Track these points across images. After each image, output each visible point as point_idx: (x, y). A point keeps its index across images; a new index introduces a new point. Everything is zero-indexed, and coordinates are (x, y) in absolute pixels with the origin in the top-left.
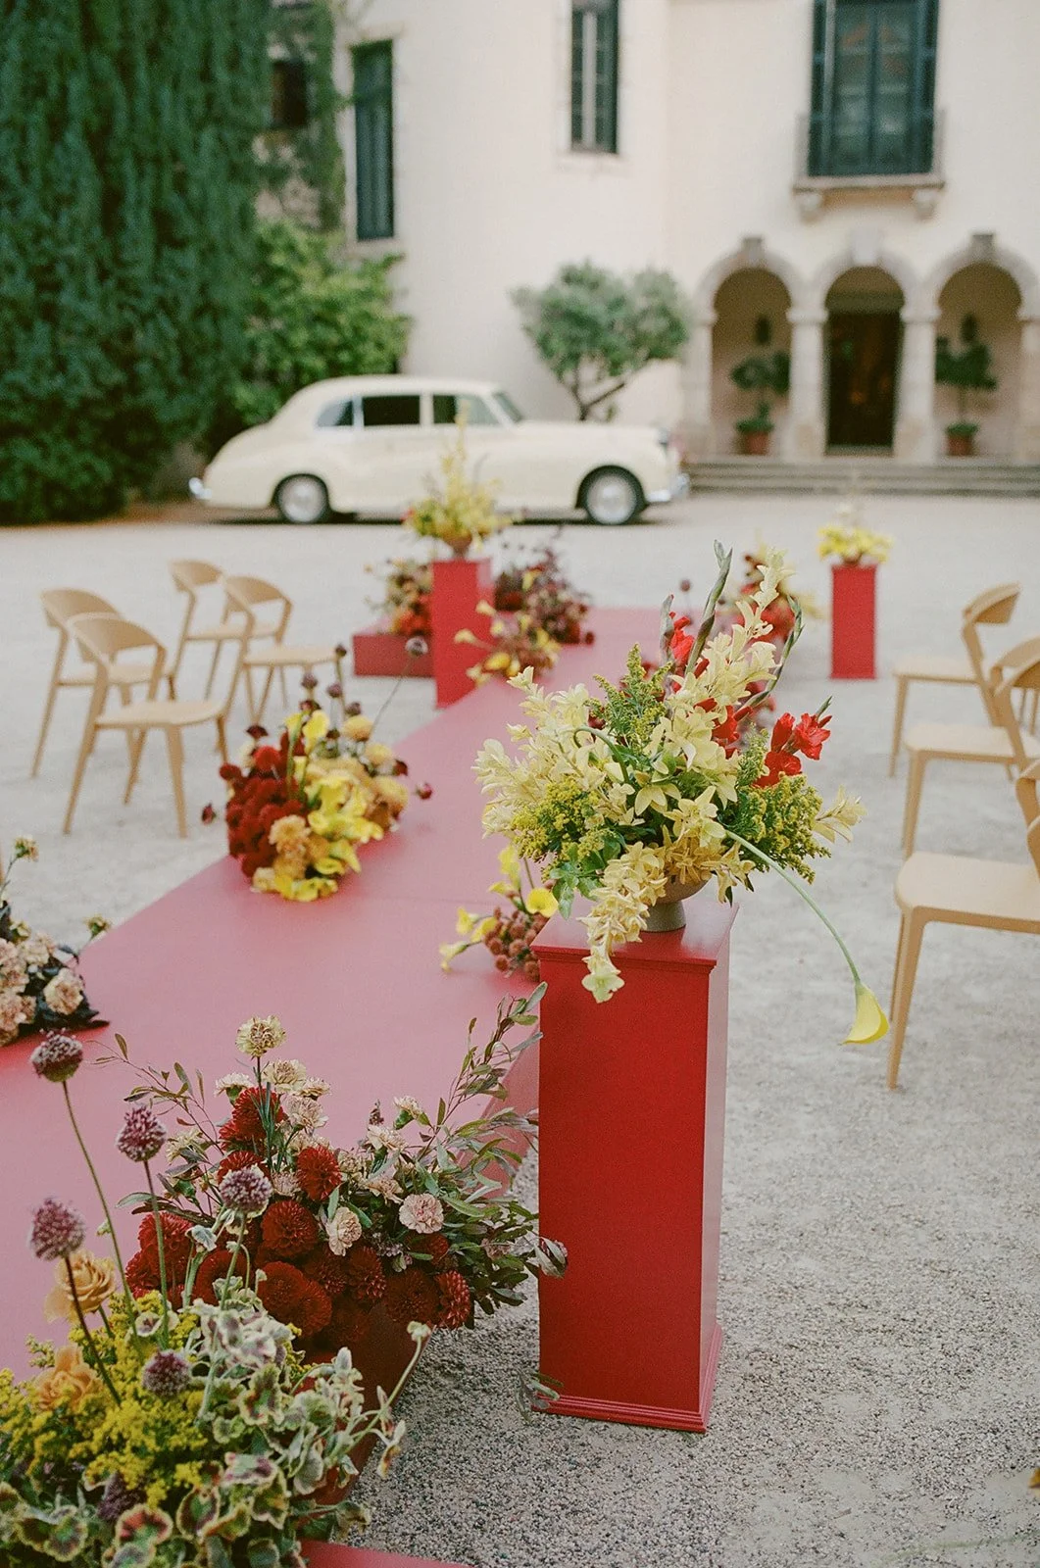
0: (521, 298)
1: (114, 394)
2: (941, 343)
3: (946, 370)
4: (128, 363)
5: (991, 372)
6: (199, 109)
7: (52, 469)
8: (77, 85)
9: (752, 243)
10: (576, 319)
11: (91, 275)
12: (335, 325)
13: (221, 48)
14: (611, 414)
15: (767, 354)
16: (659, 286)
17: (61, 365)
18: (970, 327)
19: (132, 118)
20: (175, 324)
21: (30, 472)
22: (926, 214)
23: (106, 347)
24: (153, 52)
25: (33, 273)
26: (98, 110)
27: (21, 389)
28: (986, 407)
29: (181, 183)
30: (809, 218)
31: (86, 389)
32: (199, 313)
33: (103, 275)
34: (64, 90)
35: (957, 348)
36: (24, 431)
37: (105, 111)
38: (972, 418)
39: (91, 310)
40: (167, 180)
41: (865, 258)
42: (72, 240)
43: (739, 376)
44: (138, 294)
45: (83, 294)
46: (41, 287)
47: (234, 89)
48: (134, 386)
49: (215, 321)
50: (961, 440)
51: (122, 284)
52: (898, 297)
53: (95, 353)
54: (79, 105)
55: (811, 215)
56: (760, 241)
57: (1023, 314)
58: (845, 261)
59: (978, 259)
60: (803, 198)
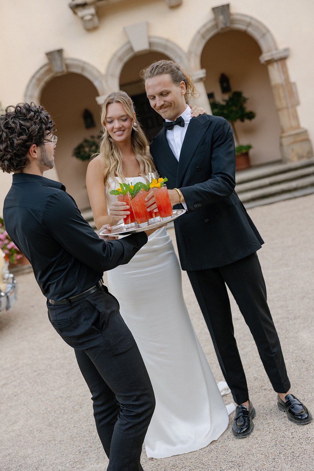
9: (55, 55)
30: (89, 28)
41: (140, 46)
55: (90, 25)
56: (60, 52)
57: (265, 57)
58: (127, 52)
59: (221, 26)
60: (82, 12)
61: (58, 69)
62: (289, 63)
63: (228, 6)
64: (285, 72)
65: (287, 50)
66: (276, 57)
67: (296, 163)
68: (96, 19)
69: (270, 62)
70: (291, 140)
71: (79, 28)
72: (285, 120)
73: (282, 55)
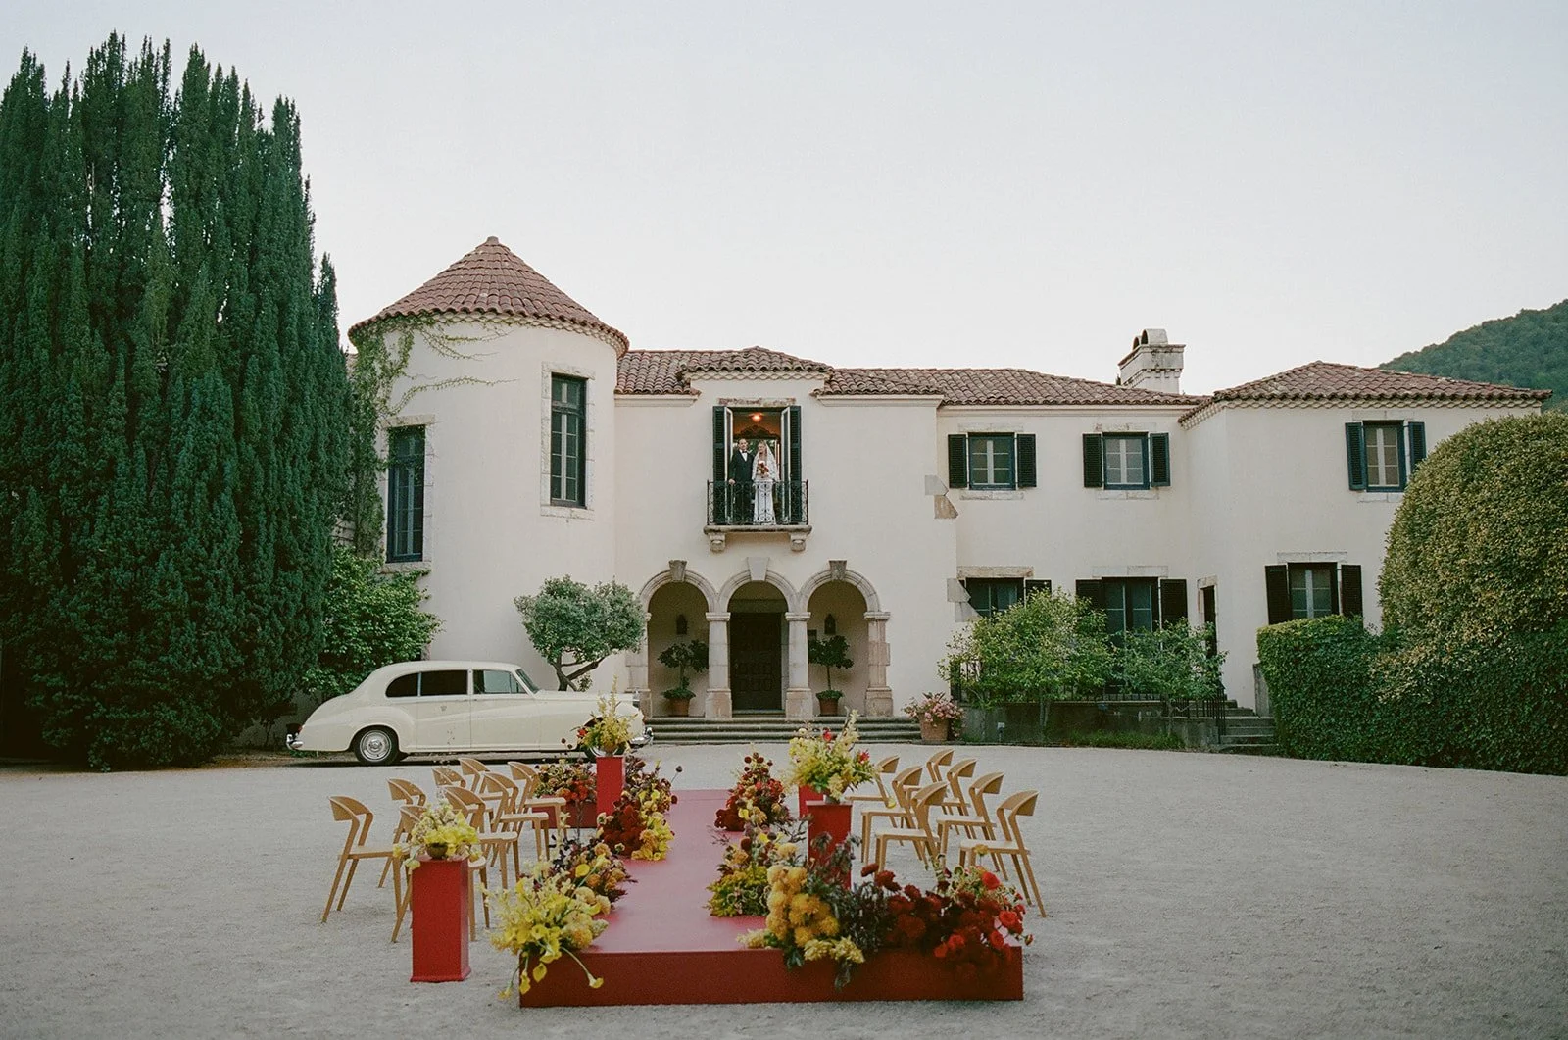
0: (523, 605)
1: (234, 671)
2: (811, 633)
3: (816, 654)
4: (247, 649)
5: (848, 654)
6: (307, 477)
7: (182, 725)
8: (230, 464)
9: (677, 565)
10: (564, 618)
11: (230, 589)
12: (382, 622)
13: (323, 438)
14: (584, 685)
15: (687, 641)
16: (618, 596)
17: (202, 651)
18: (830, 624)
19: (266, 485)
20: (284, 623)
21: (167, 728)
22: (798, 549)
23: (234, 638)
24: (279, 441)
25: (189, 586)
26: (242, 478)
27: (170, 667)
28: (846, 679)
29: (295, 527)
30: (716, 550)
31: (219, 668)
32: (298, 614)
33: (237, 590)
34: (221, 467)
35: (822, 638)
36: (167, 698)
37: (248, 480)
38: (836, 688)
39: (228, 612)
40: (286, 524)
41: (758, 576)
42: (219, 566)
43: (666, 657)
44: (260, 602)
45: (223, 602)
46: (195, 597)
47: (330, 464)
48: (250, 665)
49: (308, 620)
50: (829, 703)
51: (250, 595)
52: (782, 603)
53: (226, 643)
54: (231, 476)
55: (718, 548)
56: (684, 563)
57: (868, 615)
58: (744, 578)
59: (834, 578)
60: (712, 537)
61: (678, 577)
62: (887, 624)
63: (845, 562)
64: (883, 633)
65: (887, 613)
66: (877, 617)
67: (875, 717)
68: (724, 545)
69: (872, 620)
70: (875, 695)
71: (707, 547)
72: (874, 677)
73: (882, 617)
